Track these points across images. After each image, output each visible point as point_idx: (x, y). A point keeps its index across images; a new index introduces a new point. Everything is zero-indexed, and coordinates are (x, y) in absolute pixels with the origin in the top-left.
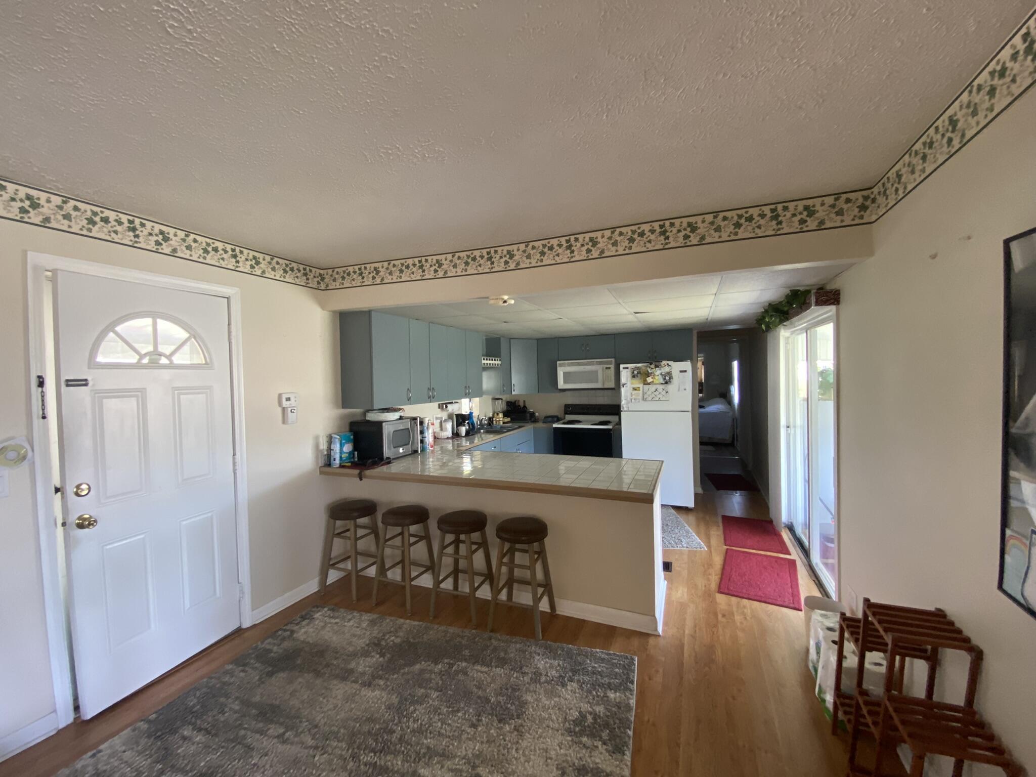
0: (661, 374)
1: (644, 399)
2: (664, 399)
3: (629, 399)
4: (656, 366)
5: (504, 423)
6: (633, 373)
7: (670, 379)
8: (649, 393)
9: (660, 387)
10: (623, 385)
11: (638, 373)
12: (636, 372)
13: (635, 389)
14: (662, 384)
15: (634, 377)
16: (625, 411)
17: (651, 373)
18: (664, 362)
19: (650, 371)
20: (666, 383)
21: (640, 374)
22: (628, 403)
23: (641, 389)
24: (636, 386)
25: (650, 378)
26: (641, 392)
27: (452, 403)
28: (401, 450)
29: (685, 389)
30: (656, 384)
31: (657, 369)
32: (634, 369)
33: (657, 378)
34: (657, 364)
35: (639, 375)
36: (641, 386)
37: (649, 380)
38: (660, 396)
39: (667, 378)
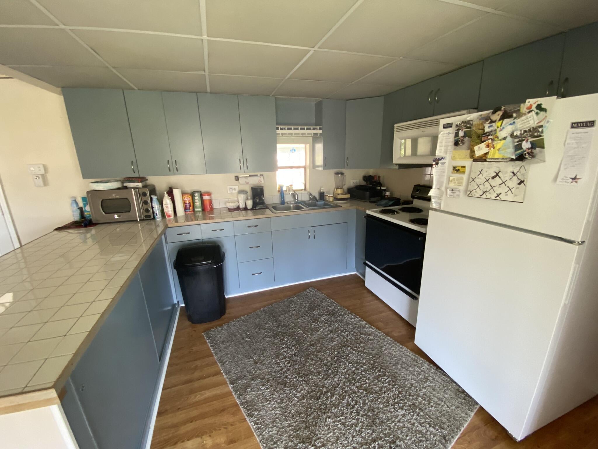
0: (512, 135)
1: (469, 194)
2: (510, 197)
3: (443, 189)
4: (506, 116)
5: (336, 199)
6: (457, 135)
7: (534, 146)
8: (481, 179)
9: (508, 168)
10: (437, 161)
11: (466, 135)
12: (461, 134)
13: (456, 170)
14: (512, 160)
15: (456, 143)
16: (436, 210)
17: (489, 134)
18: (532, 102)
19: (487, 130)
20: (521, 158)
21: (470, 137)
22: (440, 197)
23: (467, 170)
24: (459, 163)
25: (483, 145)
26: (465, 177)
27: (256, 176)
28: (116, 216)
29: (574, 179)
30: (497, 160)
31: (506, 121)
32: (459, 128)
33: (499, 144)
34: (510, 108)
35: (466, 139)
36: (468, 163)
37: (480, 150)
38: (503, 190)
39: (526, 145)
